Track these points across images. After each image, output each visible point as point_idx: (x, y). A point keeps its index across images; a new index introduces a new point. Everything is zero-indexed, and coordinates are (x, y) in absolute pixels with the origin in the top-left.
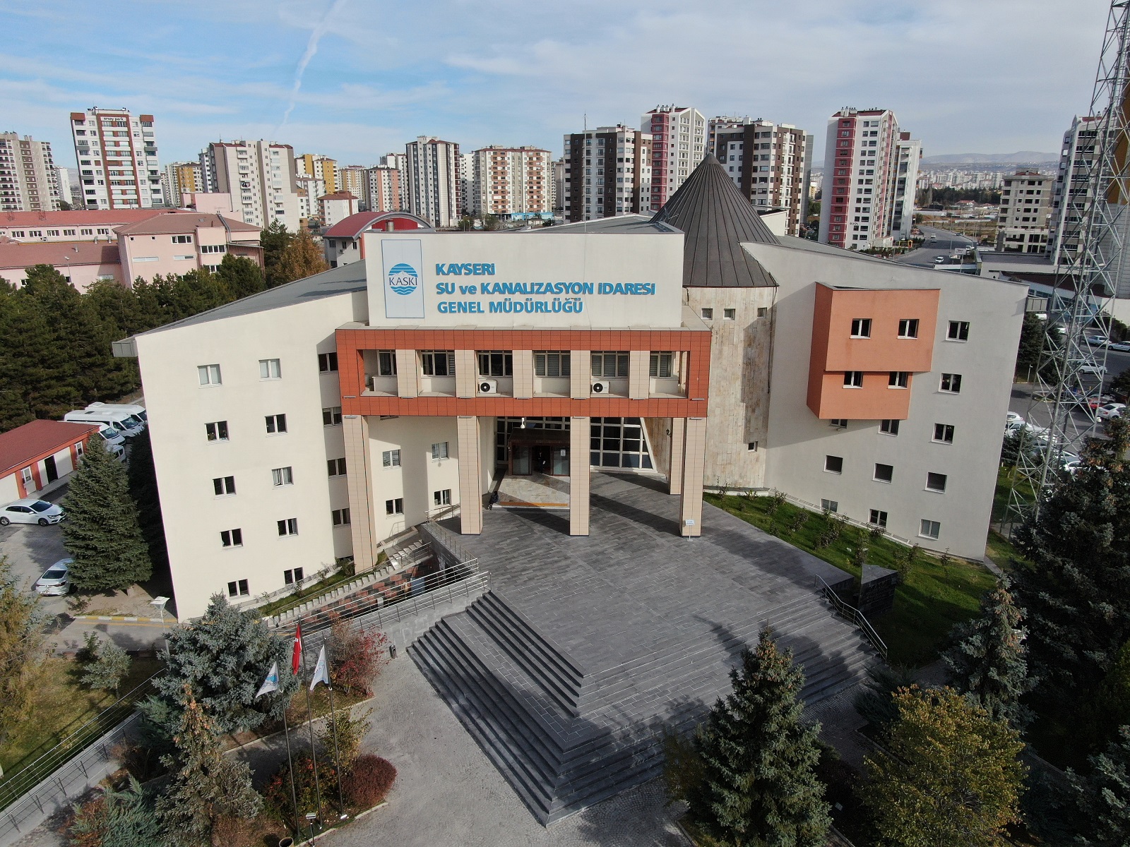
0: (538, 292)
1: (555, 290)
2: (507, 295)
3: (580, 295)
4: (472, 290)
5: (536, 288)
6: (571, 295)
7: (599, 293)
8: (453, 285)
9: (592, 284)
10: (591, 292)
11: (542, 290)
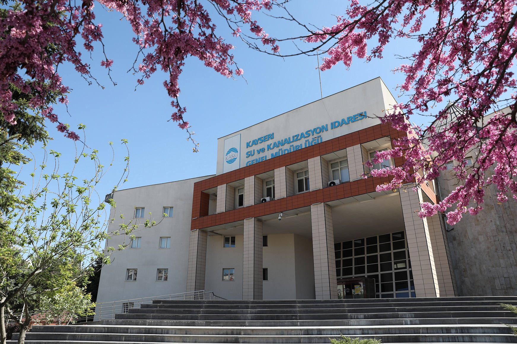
0: (297, 140)
1: (306, 135)
2: (280, 147)
3: (321, 134)
4: (263, 150)
5: (295, 138)
6: (316, 135)
7: (332, 129)
8: (254, 150)
9: (327, 125)
10: (327, 130)
11: (299, 138)
